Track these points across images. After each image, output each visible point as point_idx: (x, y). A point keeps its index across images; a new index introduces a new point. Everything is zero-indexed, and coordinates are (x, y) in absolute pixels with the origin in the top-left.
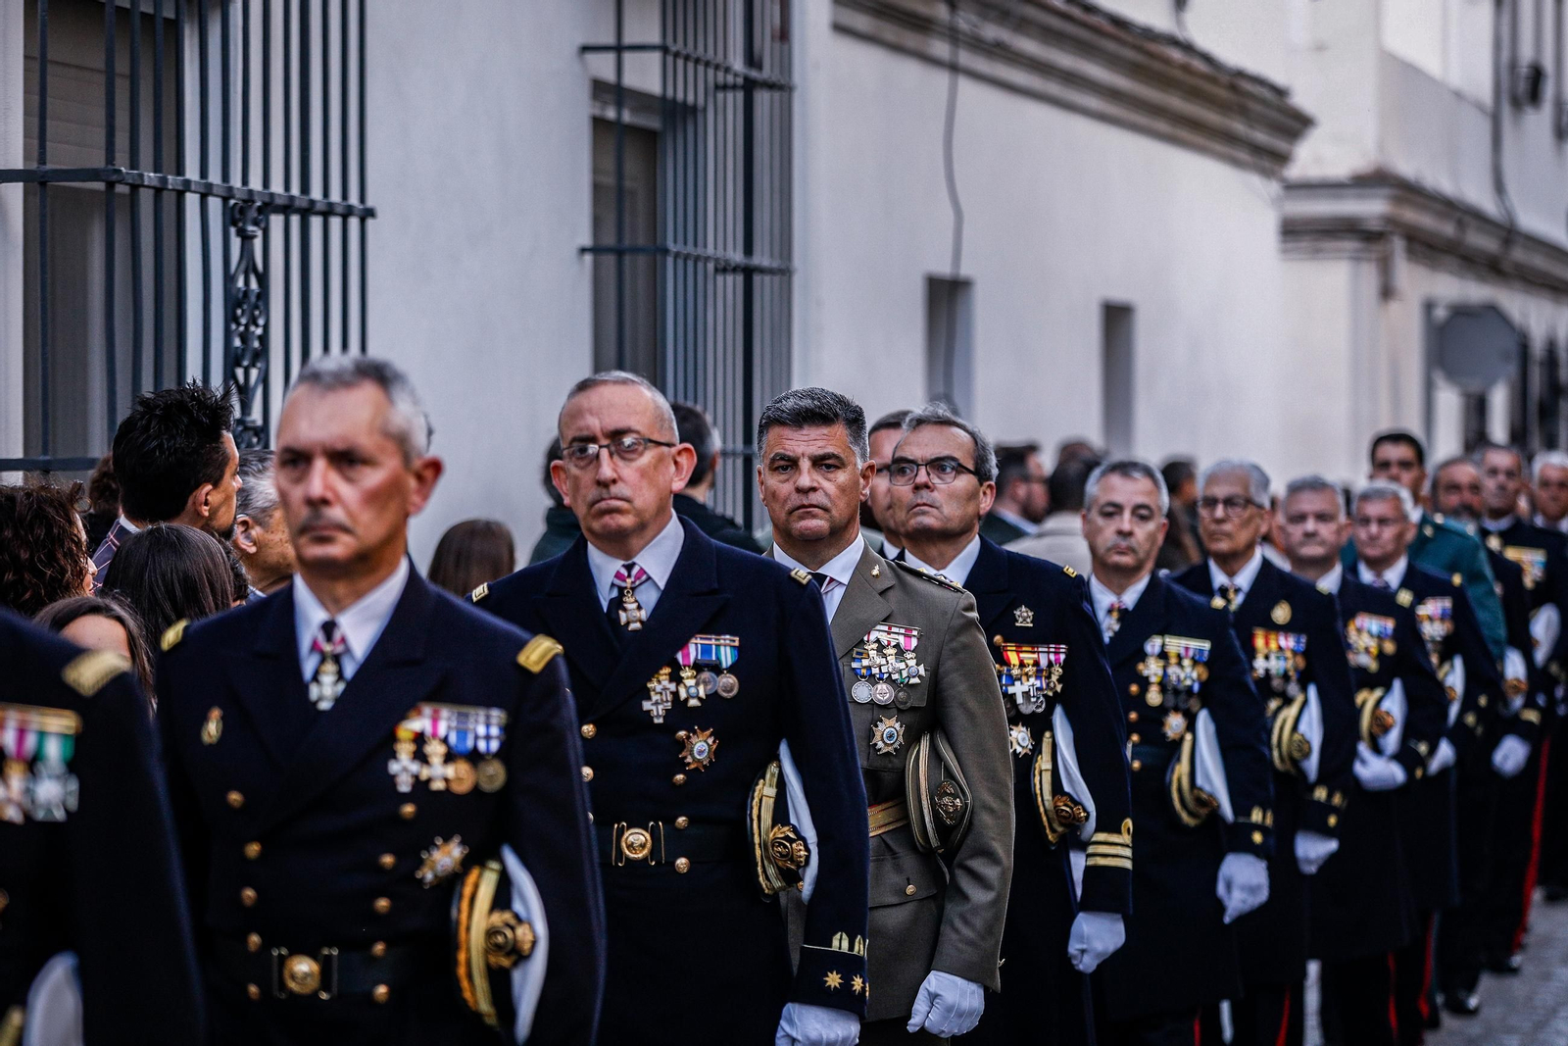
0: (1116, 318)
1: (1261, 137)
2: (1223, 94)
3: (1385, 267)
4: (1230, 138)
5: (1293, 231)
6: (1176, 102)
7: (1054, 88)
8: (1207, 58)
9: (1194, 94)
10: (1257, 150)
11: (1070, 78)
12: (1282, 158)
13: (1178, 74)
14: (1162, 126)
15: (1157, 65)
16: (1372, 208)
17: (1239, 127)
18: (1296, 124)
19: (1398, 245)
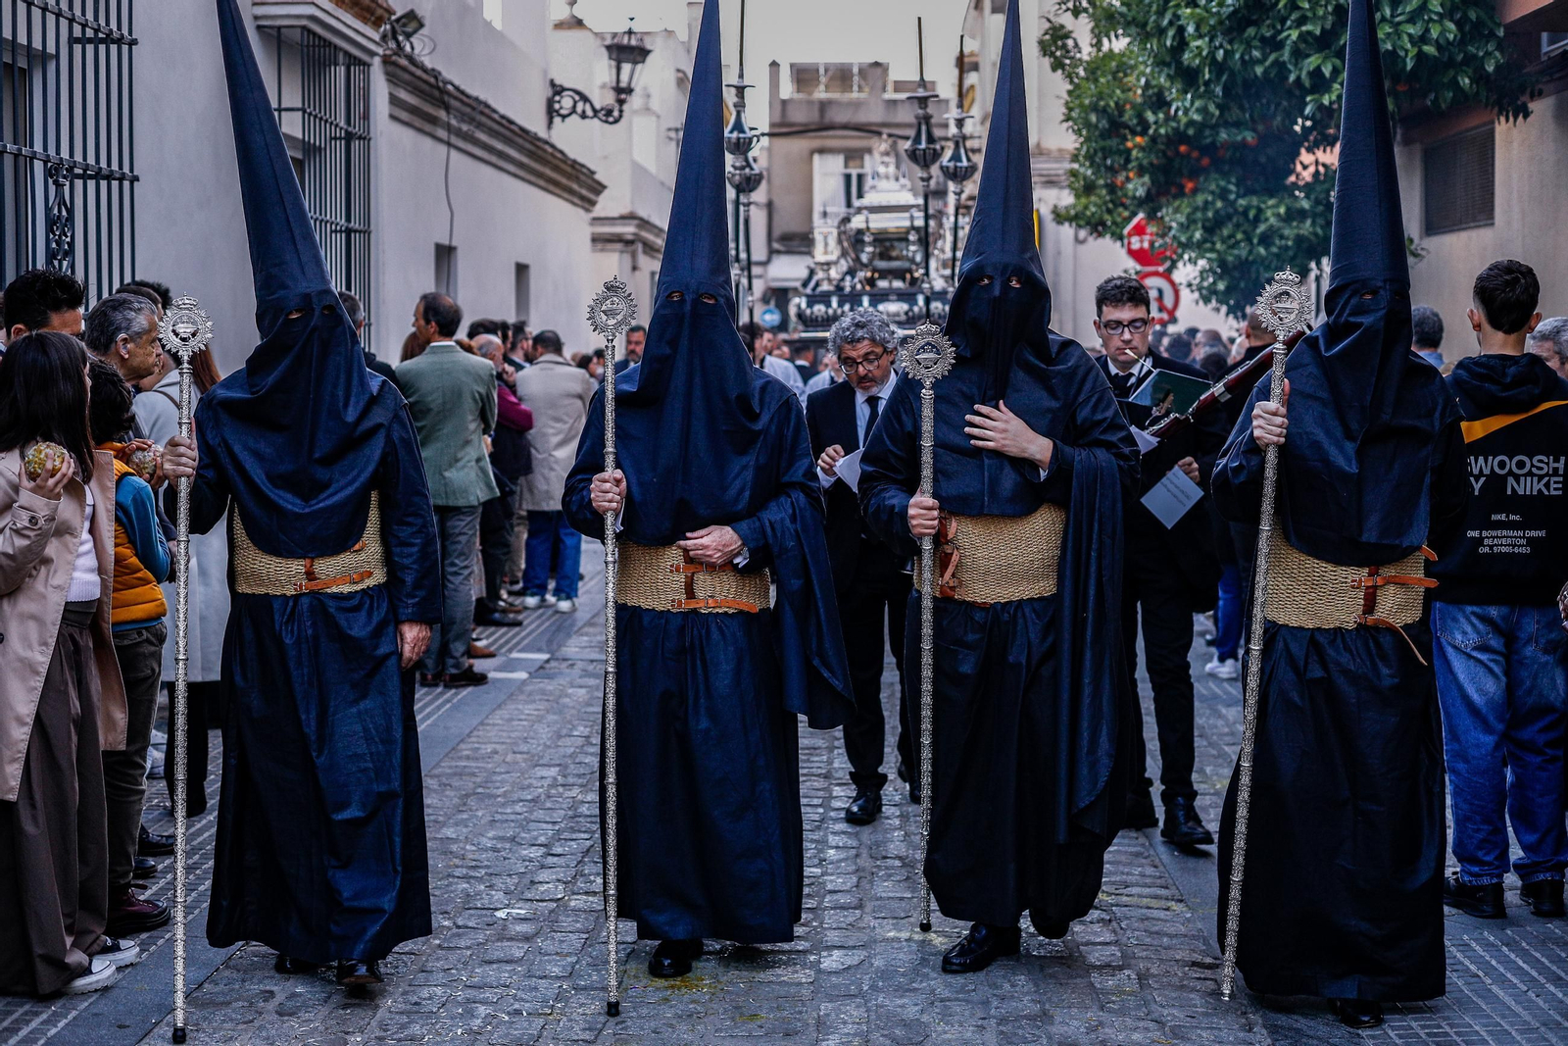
0: (522, 270)
1: (584, 192)
2: (569, 169)
3: (634, 256)
4: (571, 192)
5: (596, 239)
6: (548, 172)
7: (494, 159)
8: (561, 152)
9: (556, 168)
10: (583, 198)
11: (501, 155)
12: (593, 203)
13: (550, 158)
14: (542, 183)
15: (540, 152)
16: (628, 230)
17: (575, 187)
18: (599, 188)
19: (640, 247)
